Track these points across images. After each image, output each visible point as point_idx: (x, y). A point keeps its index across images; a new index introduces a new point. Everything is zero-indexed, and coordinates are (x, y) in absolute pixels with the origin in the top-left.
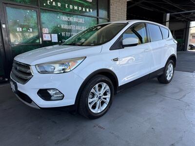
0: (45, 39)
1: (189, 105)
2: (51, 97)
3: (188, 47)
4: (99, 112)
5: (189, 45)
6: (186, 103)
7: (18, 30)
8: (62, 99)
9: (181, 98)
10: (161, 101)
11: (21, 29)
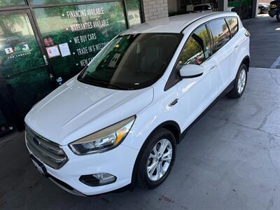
0: (51, 55)
1: (273, 138)
2: (99, 181)
3: (258, 11)
4: (161, 176)
5: (259, 7)
6: (269, 134)
7: (7, 52)
8: (115, 181)
9: (261, 126)
10: (236, 136)
11: (11, 49)
